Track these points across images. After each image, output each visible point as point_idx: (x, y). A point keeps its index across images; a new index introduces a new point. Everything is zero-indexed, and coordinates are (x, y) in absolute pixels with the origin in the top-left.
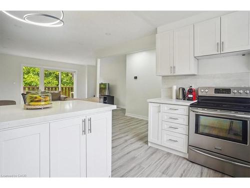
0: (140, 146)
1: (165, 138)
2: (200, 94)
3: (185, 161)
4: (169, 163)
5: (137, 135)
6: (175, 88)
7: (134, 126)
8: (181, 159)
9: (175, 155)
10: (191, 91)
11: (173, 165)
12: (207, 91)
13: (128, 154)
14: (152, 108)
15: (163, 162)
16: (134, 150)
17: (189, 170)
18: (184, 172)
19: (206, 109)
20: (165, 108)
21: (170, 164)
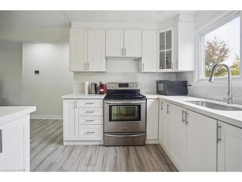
0: (54, 149)
1: (82, 132)
2: (108, 88)
3: (102, 147)
4: (89, 154)
5: (46, 138)
6: (87, 83)
7: (38, 129)
8: (98, 147)
9: (92, 145)
10: (102, 86)
11: (93, 155)
12: (113, 85)
13: (41, 163)
14: (66, 105)
15: (84, 156)
16: (49, 155)
17: (107, 153)
18: (104, 156)
19: (116, 100)
20: (81, 103)
21: (91, 155)
